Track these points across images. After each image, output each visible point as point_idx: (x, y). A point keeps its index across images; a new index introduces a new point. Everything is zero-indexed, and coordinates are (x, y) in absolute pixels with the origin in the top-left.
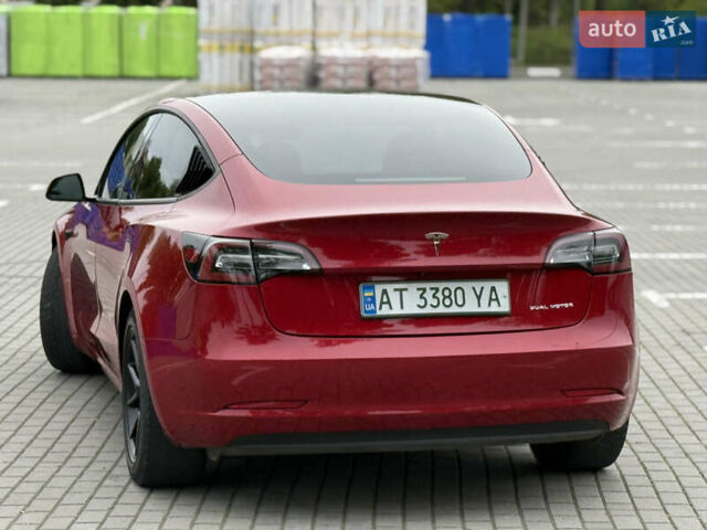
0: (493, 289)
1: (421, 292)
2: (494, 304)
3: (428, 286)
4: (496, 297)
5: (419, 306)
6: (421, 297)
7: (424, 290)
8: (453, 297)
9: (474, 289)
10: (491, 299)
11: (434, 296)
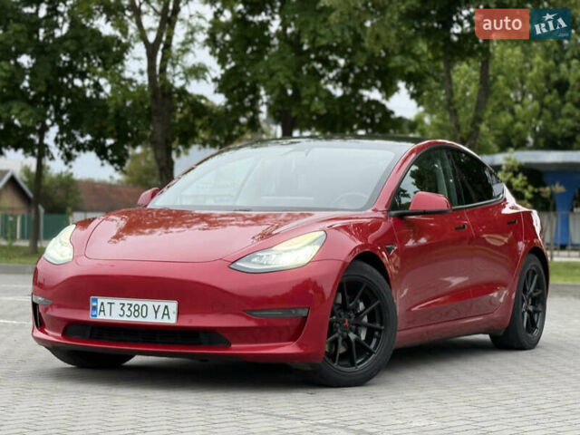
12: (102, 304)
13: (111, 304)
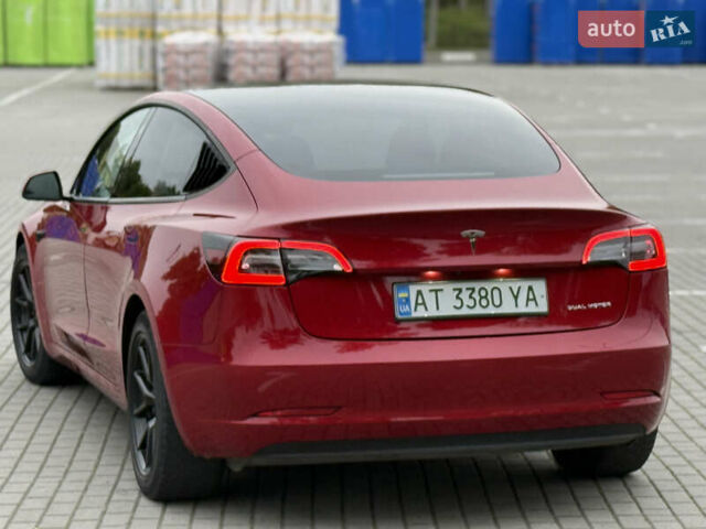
0: (530, 288)
1: (457, 292)
2: (532, 304)
3: (464, 285)
4: (532, 297)
5: (455, 307)
6: (457, 297)
7: (460, 290)
8: (489, 297)
9: (511, 288)
10: (528, 299)
11: (471, 297)
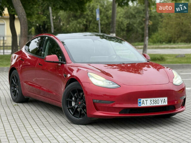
12: (143, 101)
13: (146, 100)
